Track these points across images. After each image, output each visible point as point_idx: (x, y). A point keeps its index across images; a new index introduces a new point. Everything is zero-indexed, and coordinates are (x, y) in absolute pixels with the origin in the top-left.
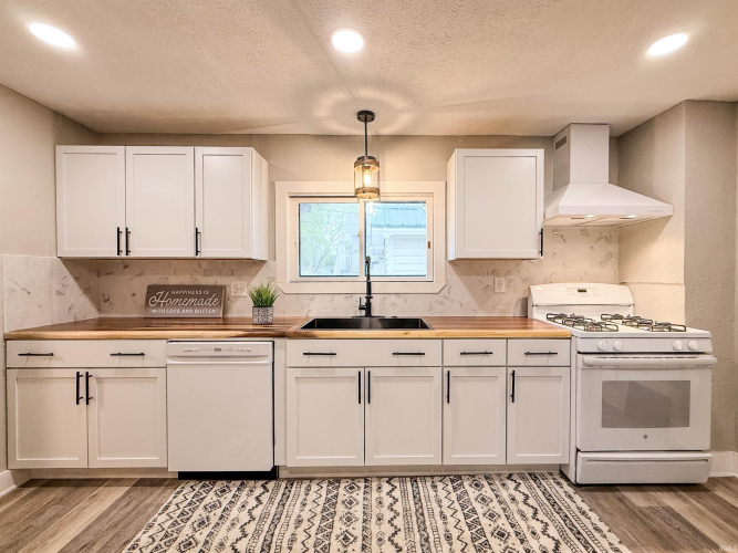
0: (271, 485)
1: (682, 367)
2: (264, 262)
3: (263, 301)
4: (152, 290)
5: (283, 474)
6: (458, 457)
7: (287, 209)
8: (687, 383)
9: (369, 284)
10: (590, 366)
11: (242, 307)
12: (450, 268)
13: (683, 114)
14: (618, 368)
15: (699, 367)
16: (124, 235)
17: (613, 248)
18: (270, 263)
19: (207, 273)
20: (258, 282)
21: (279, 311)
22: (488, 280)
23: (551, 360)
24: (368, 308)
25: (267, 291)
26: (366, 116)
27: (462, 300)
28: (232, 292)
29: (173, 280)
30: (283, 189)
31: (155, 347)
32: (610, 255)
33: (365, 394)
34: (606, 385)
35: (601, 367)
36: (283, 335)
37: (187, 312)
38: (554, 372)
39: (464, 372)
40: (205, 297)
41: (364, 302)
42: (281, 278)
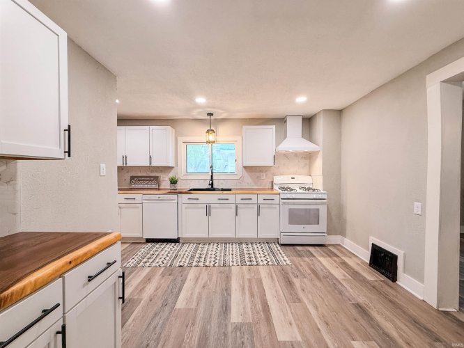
0: (177, 244)
1: (316, 204)
2: (173, 167)
3: (173, 182)
4: (132, 178)
5: (181, 241)
6: (240, 235)
7: (182, 147)
8: (318, 210)
9: (212, 176)
10: (284, 203)
11: (166, 184)
12: (244, 169)
13: (322, 115)
14: (294, 204)
15: (322, 204)
16: (125, 158)
17: (307, 161)
18: (176, 168)
19: (152, 172)
20: (171, 175)
21: (179, 186)
22: (258, 174)
23: (273, 202)
24: (212, 185)
25: (175, 178)
26: (210, 114)
27: (248, 181)
28: (161, 179)
29: (140, 174)
30: (180, 139)
31: (138, 197)
32: (306, 164)
33: (208, 213)
34: (290, 210)
35: (288, 203)
36: (181, 193)
37: (145, 186)
38: (273, 206)
39: (242, 206)
40: (152, 181)
41: (211, 182)
42: (179, 173)
